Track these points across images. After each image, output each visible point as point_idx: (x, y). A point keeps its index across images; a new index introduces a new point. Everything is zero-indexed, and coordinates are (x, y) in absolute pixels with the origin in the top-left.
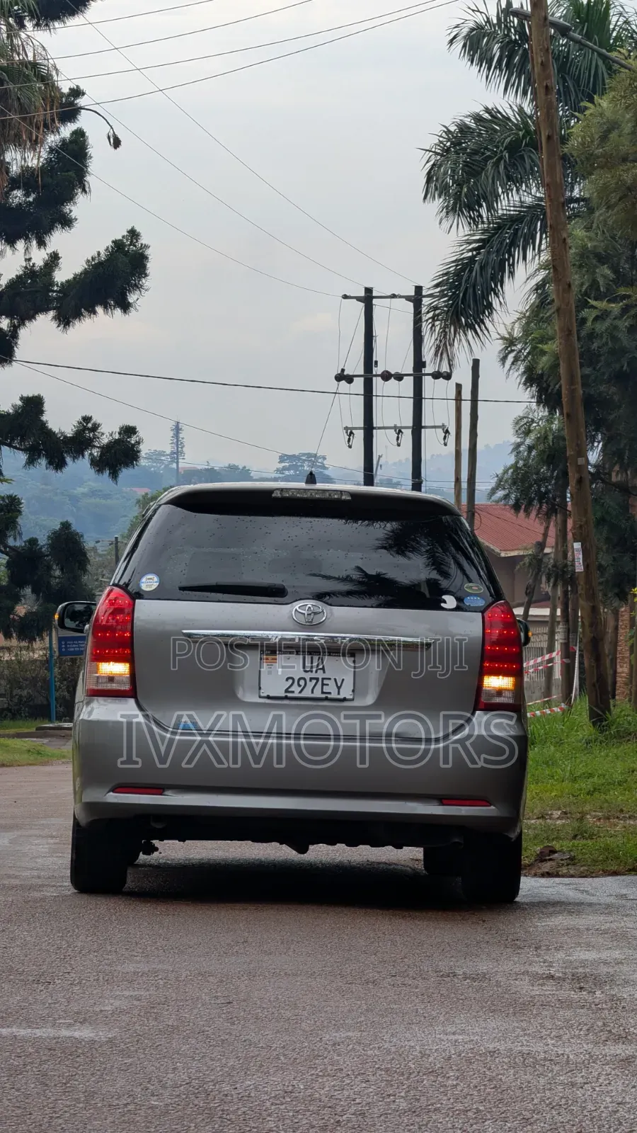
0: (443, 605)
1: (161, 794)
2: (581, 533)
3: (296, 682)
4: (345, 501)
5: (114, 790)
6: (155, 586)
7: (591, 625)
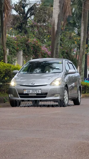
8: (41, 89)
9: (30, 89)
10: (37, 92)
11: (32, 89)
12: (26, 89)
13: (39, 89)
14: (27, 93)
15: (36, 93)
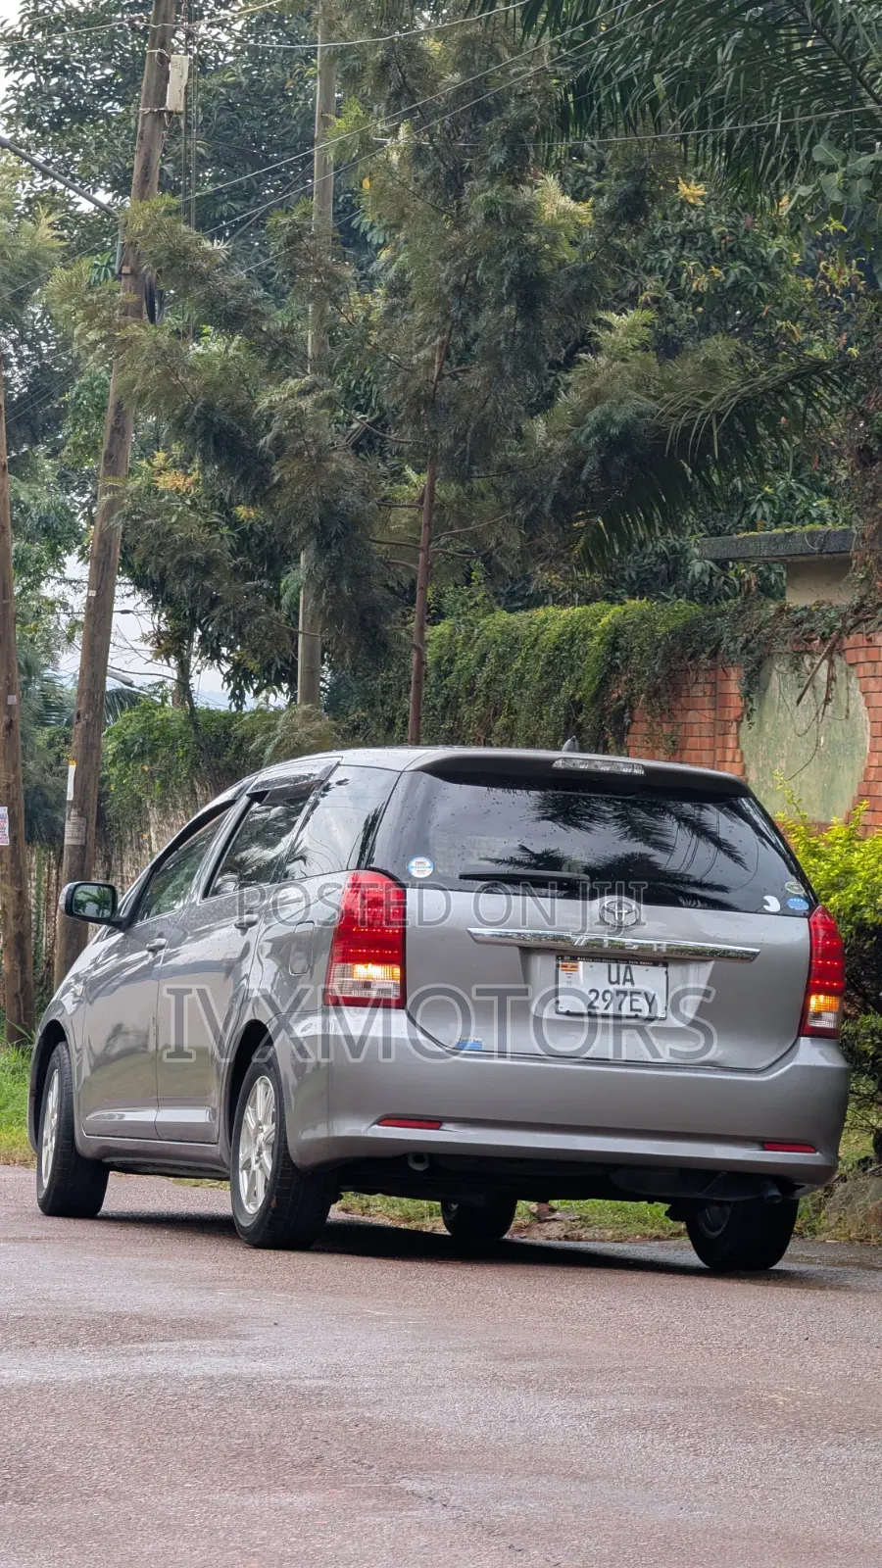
0: (766, 907)
1: (438, 1129)
2: (8, 795)
3: (600, 997)
4: (638, 777)
5: (379, 1122)
6: (428, 872)
7: (16, 917)
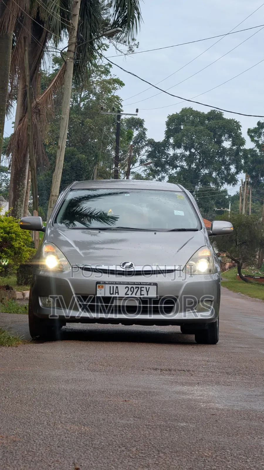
8: (155, 284)
9: (120, 283)
10: (144, 292)
11: (128, 283)
12: (105, 283)
13: (150, 284)
14: (108, 295)
15: (138, 295)
